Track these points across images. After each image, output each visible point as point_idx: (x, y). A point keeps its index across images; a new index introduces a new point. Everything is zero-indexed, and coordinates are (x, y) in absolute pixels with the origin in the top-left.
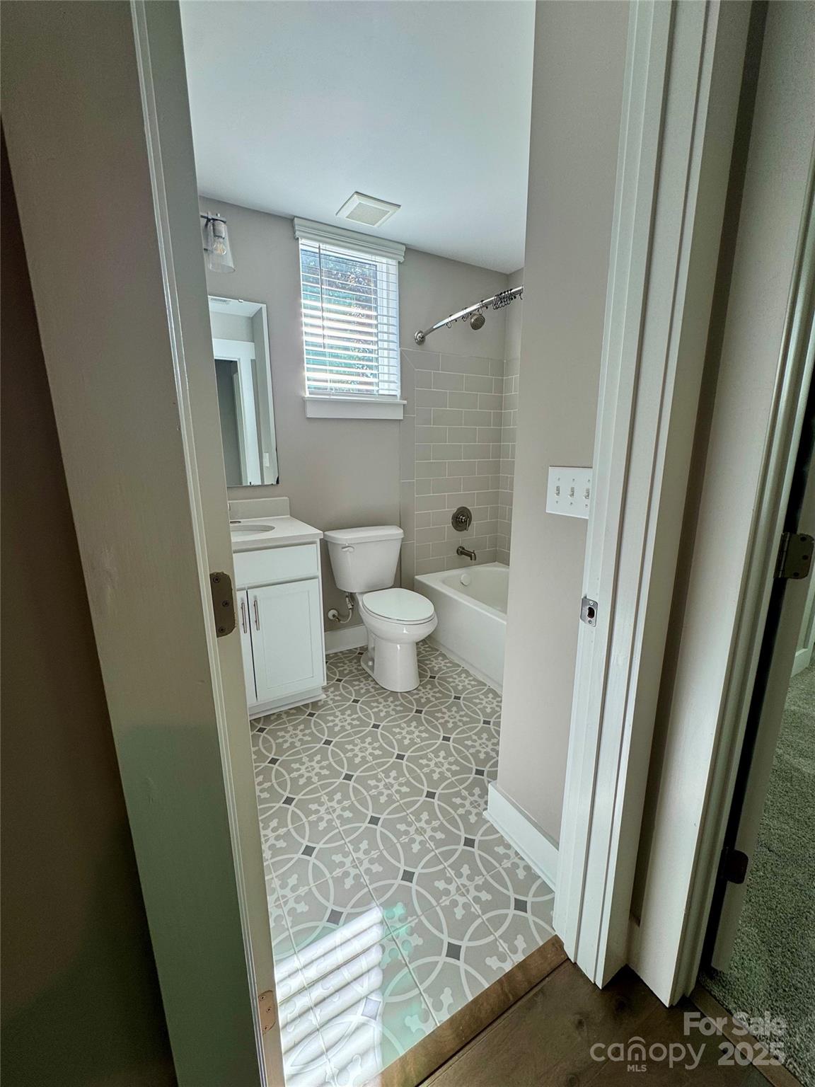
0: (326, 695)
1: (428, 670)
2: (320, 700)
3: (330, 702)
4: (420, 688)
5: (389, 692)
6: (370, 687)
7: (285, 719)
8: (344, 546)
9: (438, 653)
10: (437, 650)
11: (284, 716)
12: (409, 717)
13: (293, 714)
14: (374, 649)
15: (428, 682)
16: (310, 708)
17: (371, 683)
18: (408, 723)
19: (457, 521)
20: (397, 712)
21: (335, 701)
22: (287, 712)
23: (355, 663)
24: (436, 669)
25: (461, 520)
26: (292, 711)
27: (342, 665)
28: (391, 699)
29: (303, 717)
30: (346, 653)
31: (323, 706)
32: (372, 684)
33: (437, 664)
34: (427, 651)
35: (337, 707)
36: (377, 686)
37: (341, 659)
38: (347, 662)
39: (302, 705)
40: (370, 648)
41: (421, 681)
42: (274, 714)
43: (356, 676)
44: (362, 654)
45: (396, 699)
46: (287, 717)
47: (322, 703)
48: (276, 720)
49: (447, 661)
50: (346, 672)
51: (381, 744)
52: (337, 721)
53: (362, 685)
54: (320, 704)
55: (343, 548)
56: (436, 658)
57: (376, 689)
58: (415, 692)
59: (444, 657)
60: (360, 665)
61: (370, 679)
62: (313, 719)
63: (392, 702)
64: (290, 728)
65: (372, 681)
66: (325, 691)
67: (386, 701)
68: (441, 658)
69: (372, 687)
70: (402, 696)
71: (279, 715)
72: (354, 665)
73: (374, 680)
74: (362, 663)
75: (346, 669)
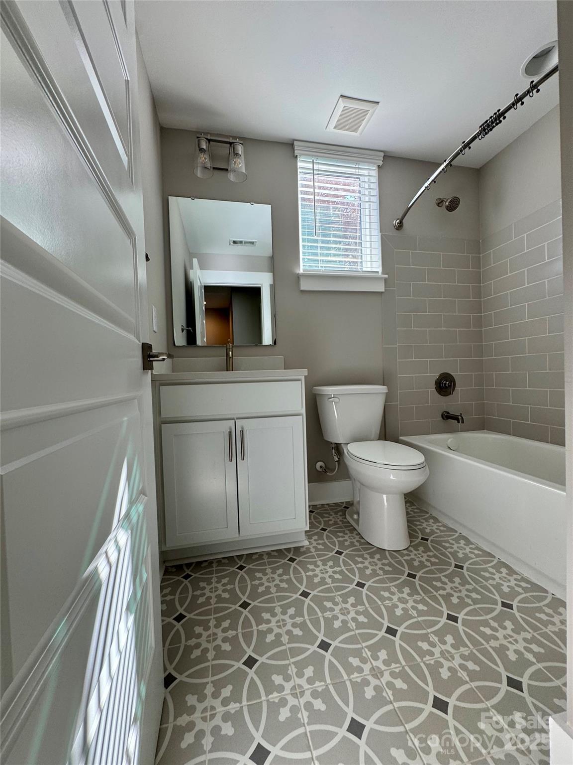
0: (309, 542)
1: (419, 532)
2: (303, 547)
3: (313, 550)
4: (411, 548)
5: (375, 548)
6: (354, 541)
7: (266, 560)
8: (330, 397)
9: (428, 515)
10: (428, 513)
11: (265, 557)
12: (401, 580)
13: (275, 557)
14: (359, 502)
15: (419, 545)
16: (292, 553)
17: (356, 536)
18: (400, 588)
19: (440, 386)
20: (385, 572)
21: (317, 549)
22: (269, 554)
23: (340, 516)
24: (428, 531)
25: (445, 385)
26: (273, 554)
27: (327, 515)
28: (378, 556)
29: (283, 561)
30: (332, 506)
31: (304, 553)
32: (357, 538)
33: (429, 527)
34: (415, 513)
35: (319, 556)
36: (362, 541)
37: (327, 510)
38: (333, 514)
39: (285, 549)
40: (355, 503)
41: (411, 542)
42: (257, 553)
43: (341, 527)
44: (348, 508)
45: (384, 557)
46: (268, 558)
47: (304, 549)
48: (257, 560)
49: (440, 524)
50: (330, 523)
51: (366, 608)
52: (318, 571)
53: (347, 537)
54: (302, 550)
55: (329, 399)
56: (427, 520)
57: (361, 544)
58: (405, 552)
59: (436, 520)
60: (346, 518)
61: (355, 532)
62: (294, 564)
63: (378, 560)
64: (269, 571)
65: (357, 534)
66: (309, 538)
67: (372, 557)
68: (431, 521)
69: (357, 541)
70: (391, 555)
71: (261, 555)
72: (339, 517)
73: (360, 534)
74: (347, 516)
75: (331, 520)
